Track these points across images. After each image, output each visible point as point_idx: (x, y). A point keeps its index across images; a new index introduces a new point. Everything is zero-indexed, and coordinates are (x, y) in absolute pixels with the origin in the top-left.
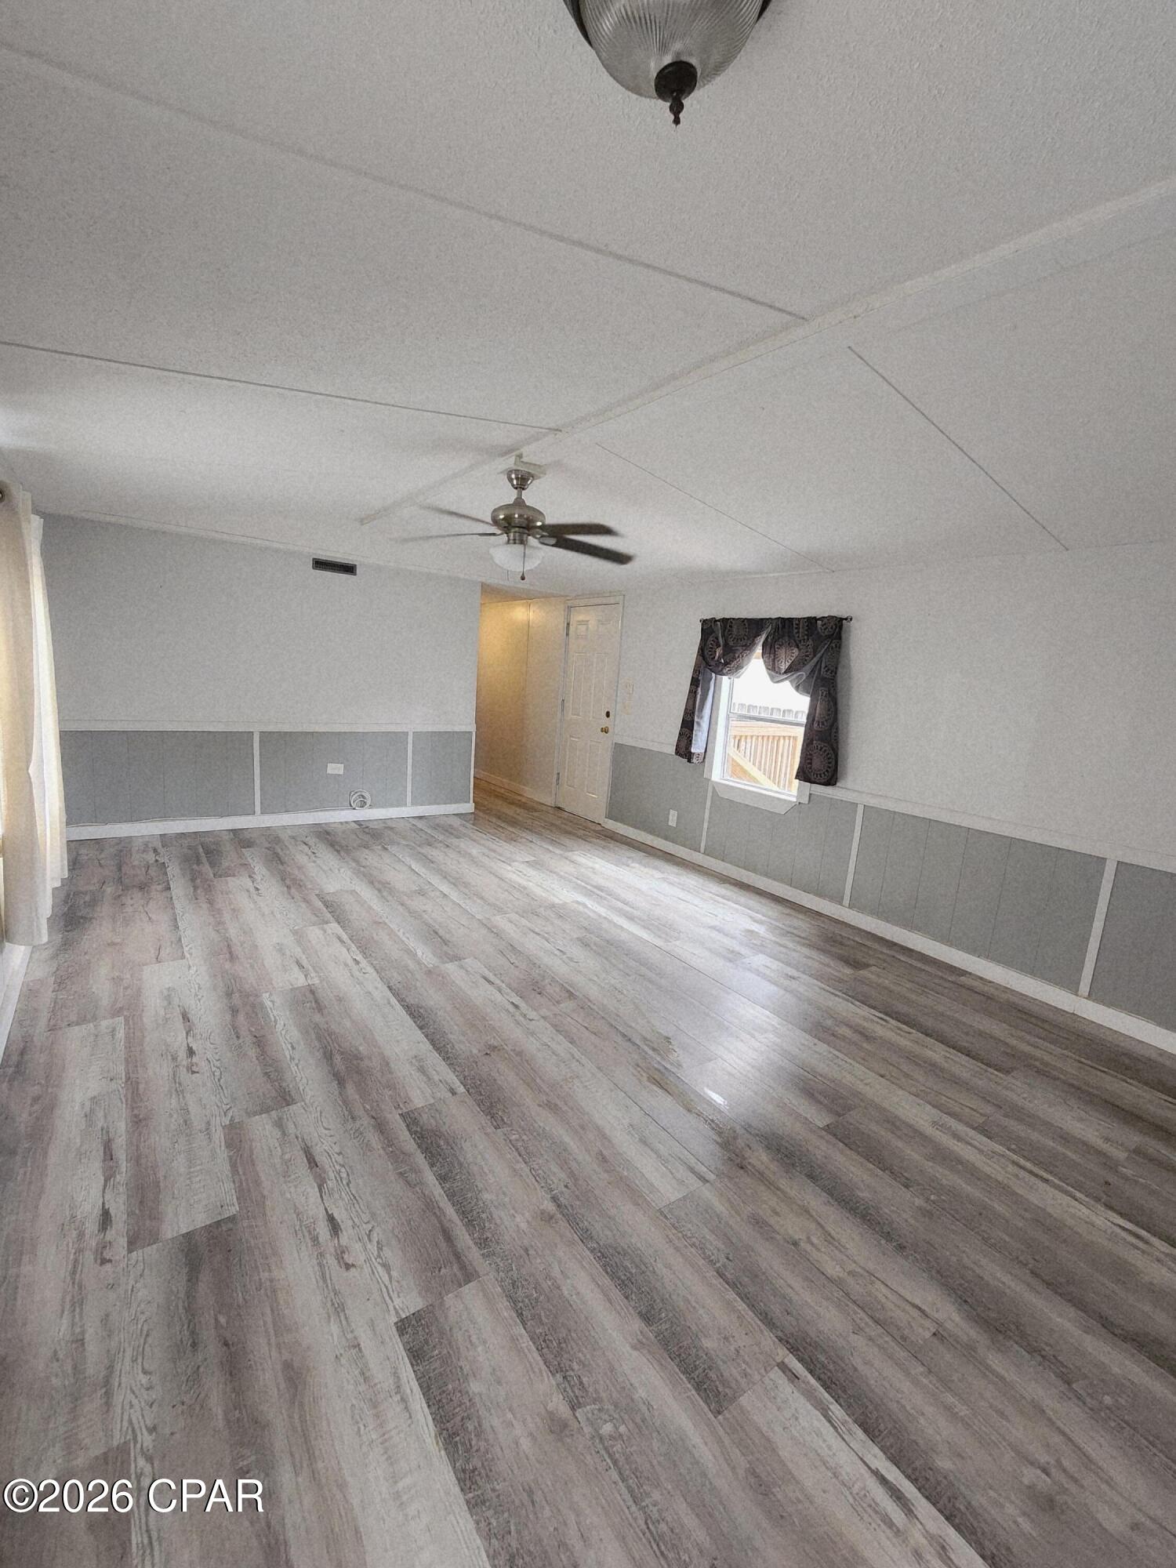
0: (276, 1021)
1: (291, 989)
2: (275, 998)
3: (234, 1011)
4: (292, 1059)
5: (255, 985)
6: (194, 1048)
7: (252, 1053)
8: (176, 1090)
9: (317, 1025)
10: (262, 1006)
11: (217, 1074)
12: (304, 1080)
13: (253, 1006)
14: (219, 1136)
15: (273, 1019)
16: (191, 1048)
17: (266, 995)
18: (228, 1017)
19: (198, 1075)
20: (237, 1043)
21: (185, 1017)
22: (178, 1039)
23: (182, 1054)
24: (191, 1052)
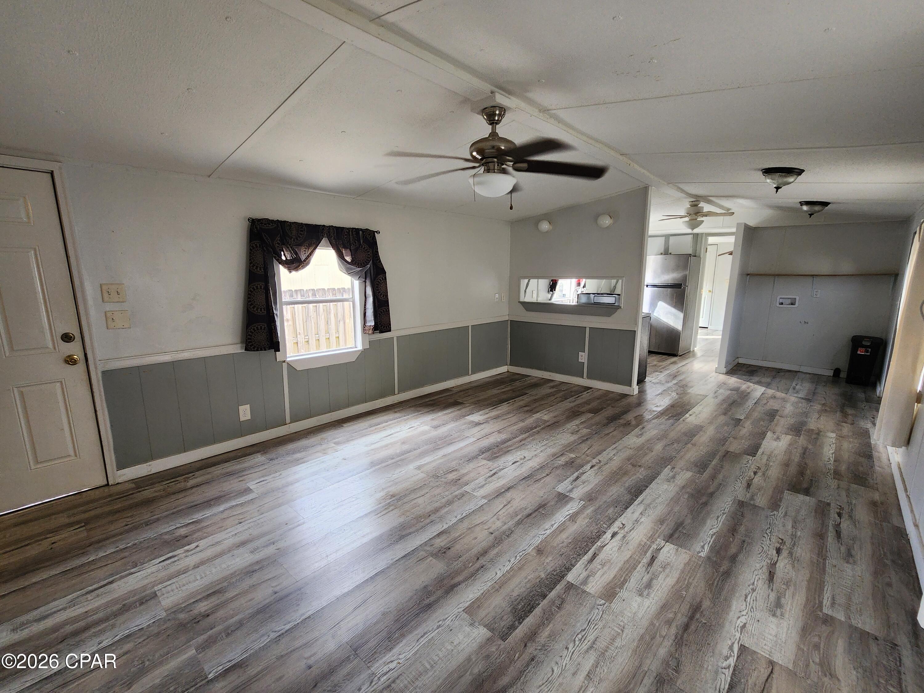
0: (712, 535)
1: (681, 547)
2: (698, 549)
3: (733, 559)
4: (724, 514)
5: (702, 569)
6: (775, 552)
7: (742, 529)
8: (795, 538)
9: (693, 519)
10: (712, 549)
11: (768, 531)
12: (727, 503)
13: (718, 552)
14: (782, 510)
15: (714, 536)
16: (777, 553)
17: (703, 554)
18: (741, 557)
19: (780, 537)
20: (747, 539)
21: (771, 576)
22: (783, 565)
23: (785, 553)
24: (778, 551)
